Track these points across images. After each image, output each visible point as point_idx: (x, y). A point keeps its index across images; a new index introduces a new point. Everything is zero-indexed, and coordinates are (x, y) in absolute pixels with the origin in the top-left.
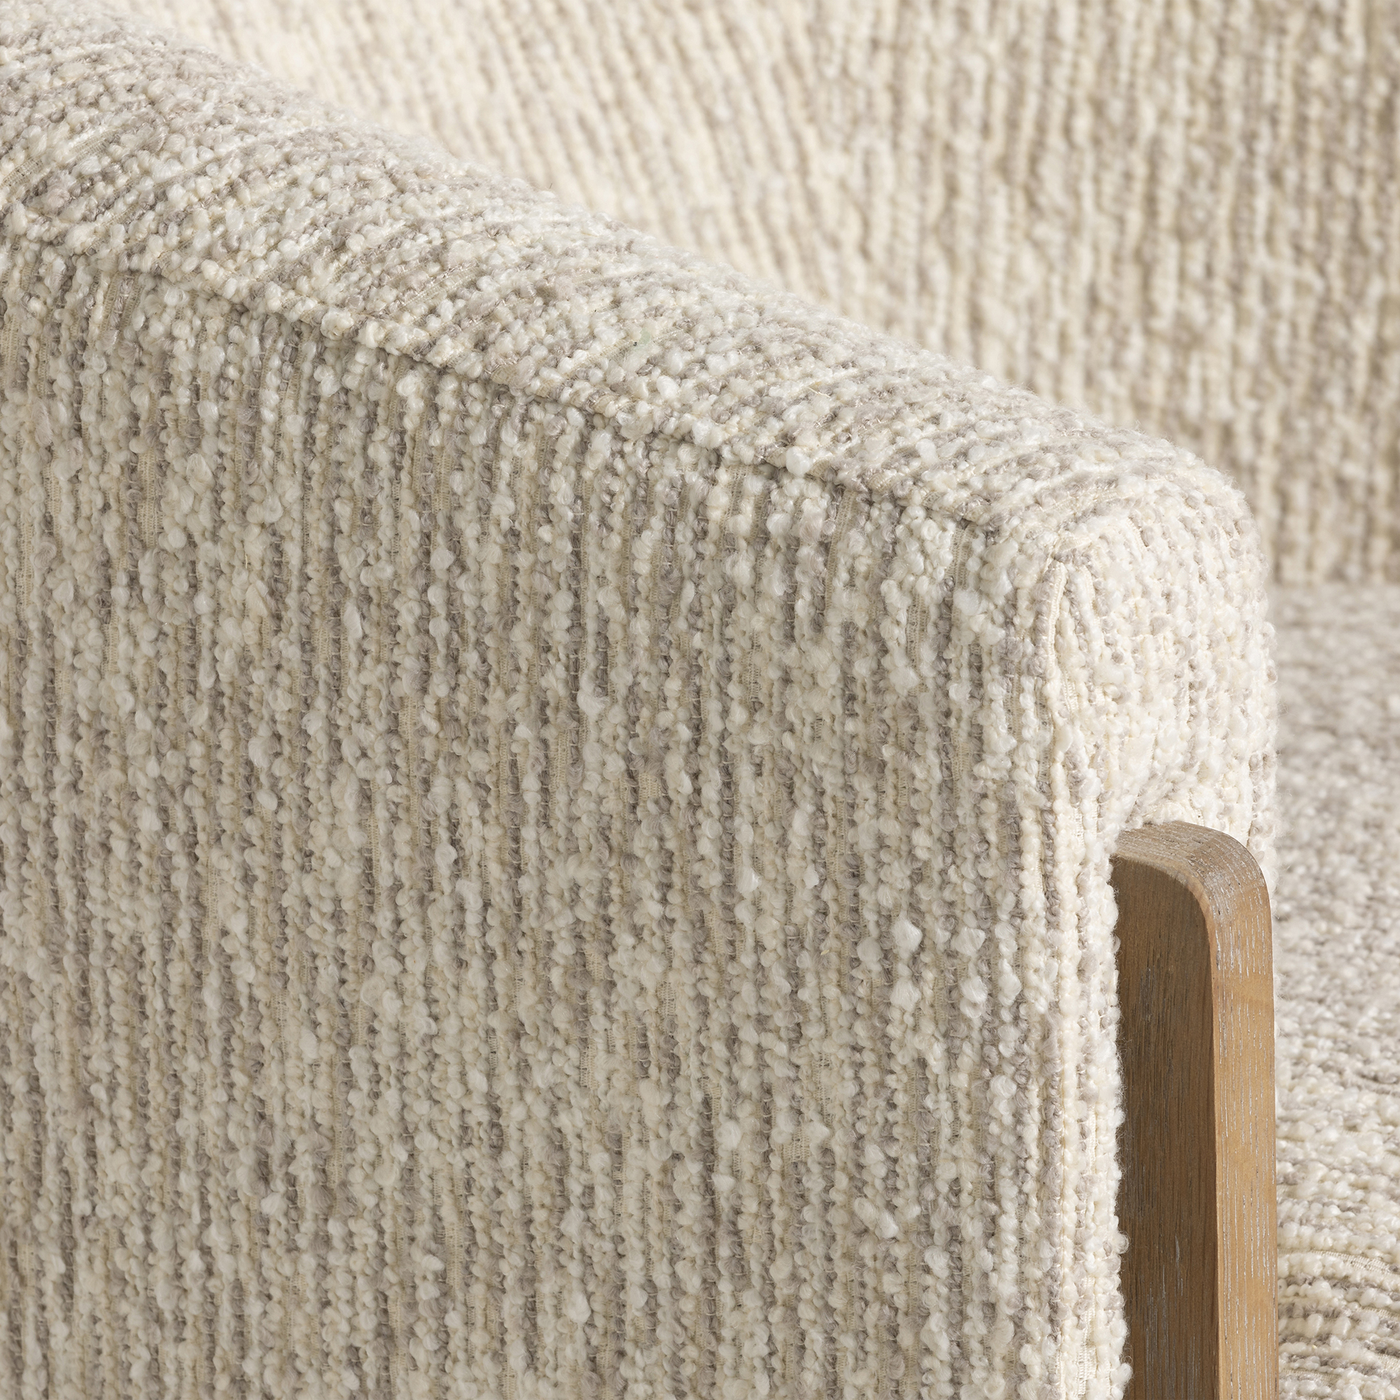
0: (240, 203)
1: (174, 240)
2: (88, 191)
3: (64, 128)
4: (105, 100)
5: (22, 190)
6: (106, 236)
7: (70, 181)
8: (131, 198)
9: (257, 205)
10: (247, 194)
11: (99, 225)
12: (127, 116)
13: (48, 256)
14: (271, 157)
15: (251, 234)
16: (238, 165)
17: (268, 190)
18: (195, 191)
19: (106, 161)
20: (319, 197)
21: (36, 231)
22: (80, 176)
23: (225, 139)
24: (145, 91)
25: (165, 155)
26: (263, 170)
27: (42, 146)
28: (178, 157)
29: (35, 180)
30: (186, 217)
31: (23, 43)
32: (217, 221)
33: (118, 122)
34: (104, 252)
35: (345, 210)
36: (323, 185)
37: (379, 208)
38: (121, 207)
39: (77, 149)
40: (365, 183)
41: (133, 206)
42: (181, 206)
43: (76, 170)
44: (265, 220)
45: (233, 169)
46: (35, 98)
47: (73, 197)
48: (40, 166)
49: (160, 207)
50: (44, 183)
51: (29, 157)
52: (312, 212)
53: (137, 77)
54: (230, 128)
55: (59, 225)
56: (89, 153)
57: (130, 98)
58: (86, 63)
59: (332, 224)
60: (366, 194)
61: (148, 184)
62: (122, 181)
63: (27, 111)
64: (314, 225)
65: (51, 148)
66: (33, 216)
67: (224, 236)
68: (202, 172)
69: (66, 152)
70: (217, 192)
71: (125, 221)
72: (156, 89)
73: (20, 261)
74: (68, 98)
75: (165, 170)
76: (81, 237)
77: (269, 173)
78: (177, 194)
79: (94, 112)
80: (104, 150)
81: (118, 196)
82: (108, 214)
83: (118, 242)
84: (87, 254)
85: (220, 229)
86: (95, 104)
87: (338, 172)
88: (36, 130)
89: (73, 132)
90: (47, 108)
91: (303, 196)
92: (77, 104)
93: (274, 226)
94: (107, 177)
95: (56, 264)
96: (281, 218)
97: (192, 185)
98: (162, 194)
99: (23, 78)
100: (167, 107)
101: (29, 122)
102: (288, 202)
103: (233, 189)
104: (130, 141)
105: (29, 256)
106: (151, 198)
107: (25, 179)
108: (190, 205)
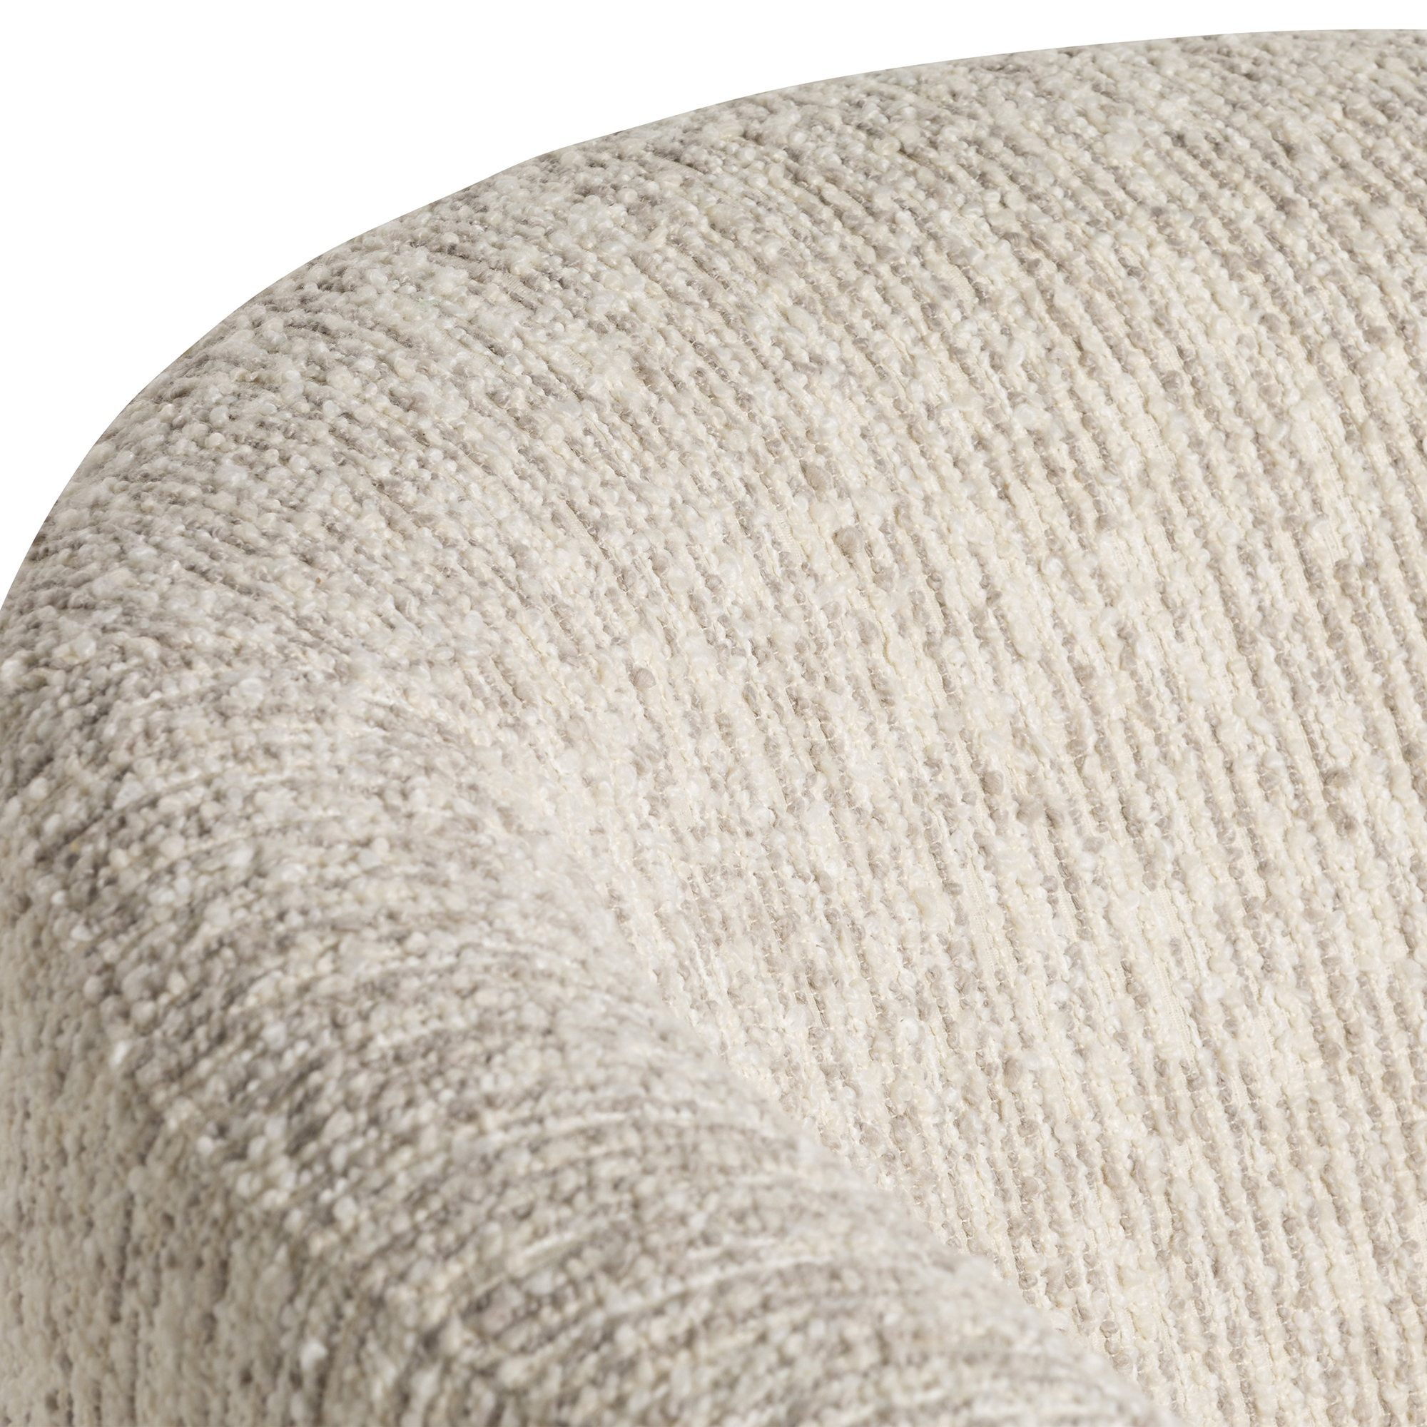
0: (694, 1357)
1: (611, 1394)
2: (533, 1315)
3: (526, 1229)
4: (581, 1199)
5: (464, 1301)
6: (540, 1376)
7: (515, 1299)
8: (575, 1333)
9: (712, 1362)
10: (703, 1348)
11: (537, 1359)
12: (602, 1222)
13: (478, 1387)
14: (746, 1298)
15: (695, 1400)
16: (705, 1305)
17: (730, 1342)
18: (646, 1335)
19: (561, 1279)
20: (786, 1361)
21: (468, 1355)
22: (529, 1296)
23: (702, 1266)
24: (632, 1189)
25: (626, 1282)
26: (730, 1315)
27: (495, 1249)
28: (640, 1286)
29: (480, 1290)
30: (628, 1367)
31: (518, 1104)
32: (663, 1377)
33: (587, 1228)
34: (535, 1395)
35: (808, 1382)
36: (794, 1345)
37: (850, 1384)
38: (563, 1341)
39: (533, 1259)
40: (846, 1347)
41: (577, 1343)
42: (627, 1351)
43: (526, 1286)
44: (716, 1385)
45: (695, 1312)
46: (505, 1184)
47: (517, 1320)
48: (489, 1273)
49: (605, 1349)
50: (489, 1296)
51: (479, 1261)
52: (769, 1382)
53: (630, 1168)
54: (715, 1251)
55: (494, 1352)
56: (546, 1266)
57: (612, 1199)
58: (582, 1141)
59: (789, 1401)
60: (841, 1363)
61: (598, 1318)
62: (572, 1308)
63: (491, 1200)
64: (769, 1399)
65: (506, 1253)
66: (469, 1335)
67: (667, 1397)
68: (659, 1311)
69: (518, 1263)
70: (672, 1339)
71: (563, 1361)
72: (646, 1187)
73: (449, 1386)
74: (542, 1189)
75: (622, 1301)
76: (514, 1372)
77: (737, 1320)
78: (626, 1336)
79: (565, 1212)
80: (562, 1266)
81: (564, 1326)
82: (549, 1349)
83: (553, 1386)
84: (519, 1393)
85: (662, 1390)
86: (569, 1201)
87: (818, 1330)
88: (494, 1228)
89: (537, 1235)
90: (516, 1198)
91: (767, 1356)
92: (551, 1198)
93: (722, 1395)
94: (556, 1301)
95: (486, 1398)
96: (733, 1384)
97: (643, 1326)
98: (608, 1336)
99: (498, 1155)
100: (649, 1214)
101: (490, 1216)
102: (749, 1363)
103: (690, 1339)
104: (593, 1256)
105: (459, 1383)
106: (597, 1336)
107: (469, 1288)
108: (638, 1352)
